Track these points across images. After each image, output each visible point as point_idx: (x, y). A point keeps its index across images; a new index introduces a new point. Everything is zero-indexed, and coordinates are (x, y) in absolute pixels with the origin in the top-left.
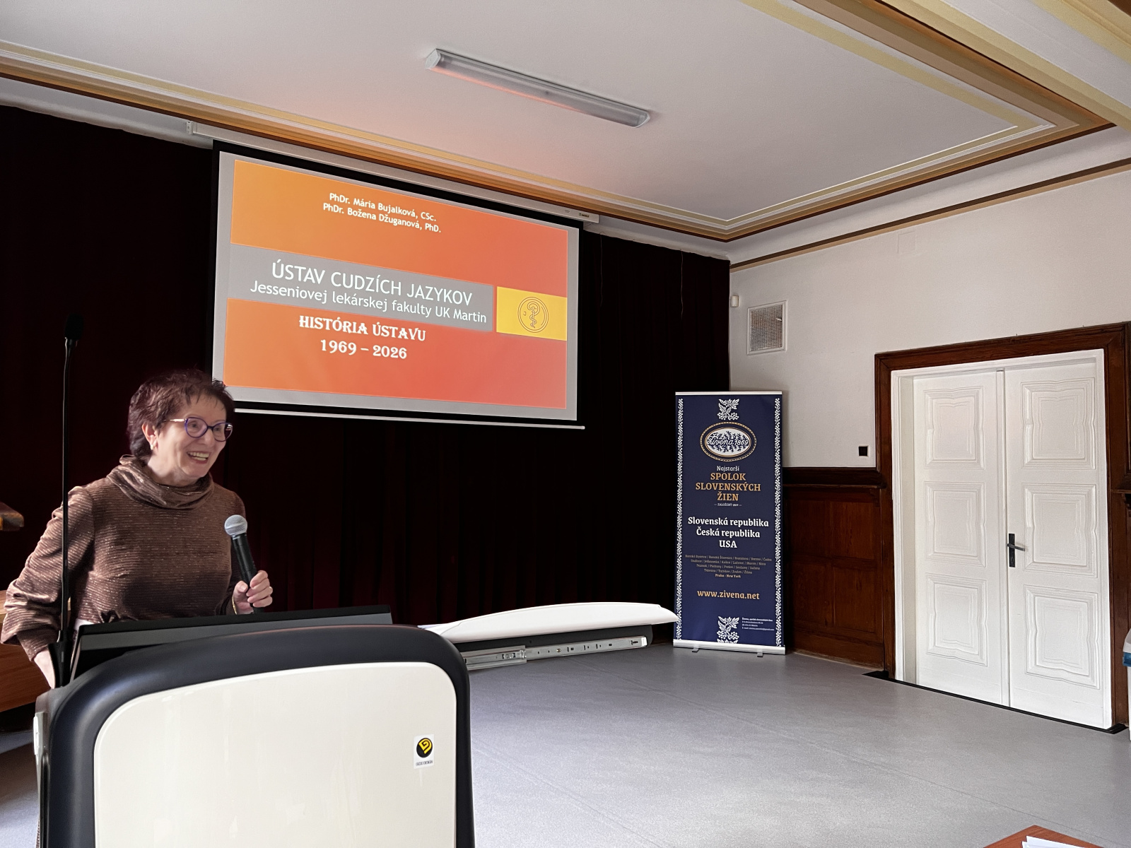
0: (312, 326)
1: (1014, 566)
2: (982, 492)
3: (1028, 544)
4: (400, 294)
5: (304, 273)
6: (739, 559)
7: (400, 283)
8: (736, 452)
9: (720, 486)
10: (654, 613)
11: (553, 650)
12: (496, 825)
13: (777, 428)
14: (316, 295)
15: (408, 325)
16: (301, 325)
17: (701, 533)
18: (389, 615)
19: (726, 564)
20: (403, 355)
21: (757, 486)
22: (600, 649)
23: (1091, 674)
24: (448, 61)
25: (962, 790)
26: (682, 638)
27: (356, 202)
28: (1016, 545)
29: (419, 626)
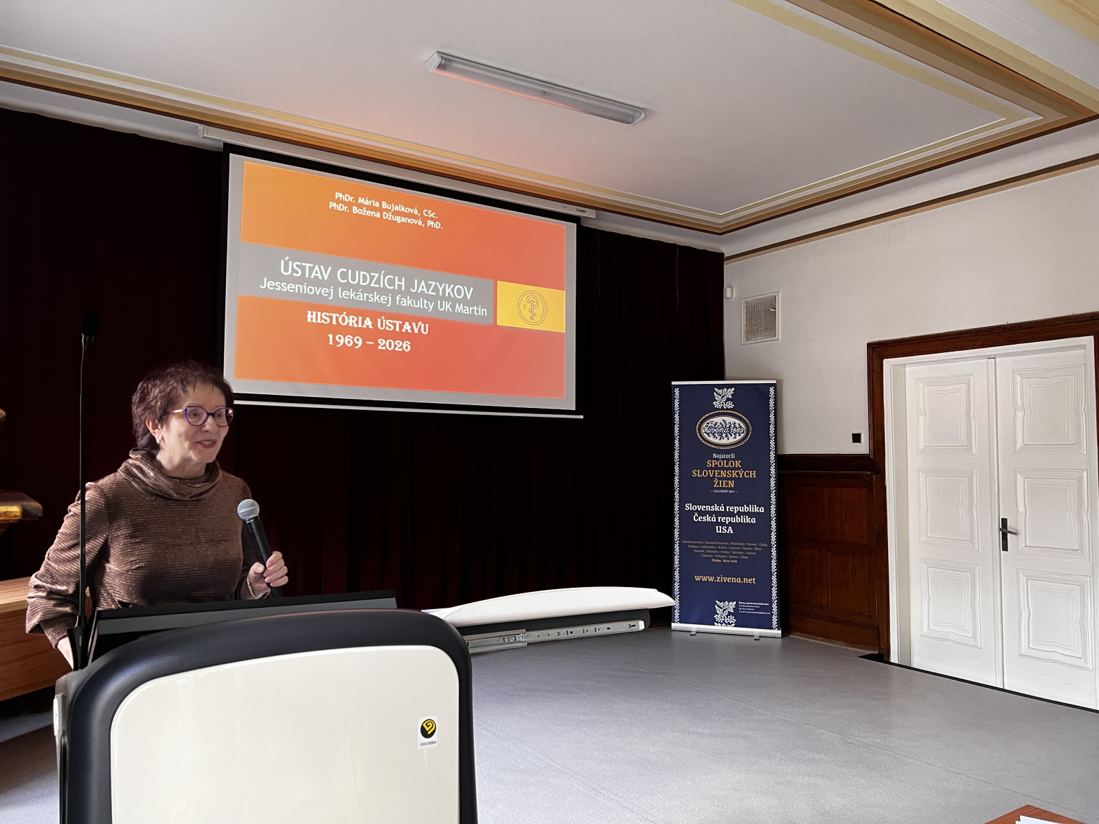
0: (319, 321)
1: (1007, 550)
2: (975, 477)
3: (1021, 529)
4: (403, 289)
5: (311, 270)
6: (735, 544)
7: (403, 279)
8: (732, 440)
9: (716, 474)
10: (652, 598)
11: (552, 634)
12: (500, 804)
13: (772, 416)
14: (323, 291)
15: (412, 319)
16: (309, 320)
17: (697, 519)
18: (394, 599)
19: (723, 550)
20: (407, 348)
21: (753, 473)
22: (598, 633)
23: (1084, 657)
24: (447, 63)
25: (956, 771)
26: (680, 622)
27: (361, 201)
28: (1009, 529)
29: (423, 611)
